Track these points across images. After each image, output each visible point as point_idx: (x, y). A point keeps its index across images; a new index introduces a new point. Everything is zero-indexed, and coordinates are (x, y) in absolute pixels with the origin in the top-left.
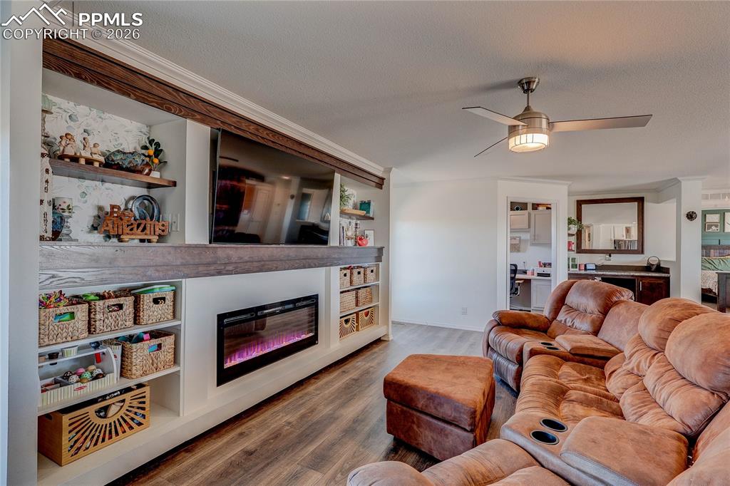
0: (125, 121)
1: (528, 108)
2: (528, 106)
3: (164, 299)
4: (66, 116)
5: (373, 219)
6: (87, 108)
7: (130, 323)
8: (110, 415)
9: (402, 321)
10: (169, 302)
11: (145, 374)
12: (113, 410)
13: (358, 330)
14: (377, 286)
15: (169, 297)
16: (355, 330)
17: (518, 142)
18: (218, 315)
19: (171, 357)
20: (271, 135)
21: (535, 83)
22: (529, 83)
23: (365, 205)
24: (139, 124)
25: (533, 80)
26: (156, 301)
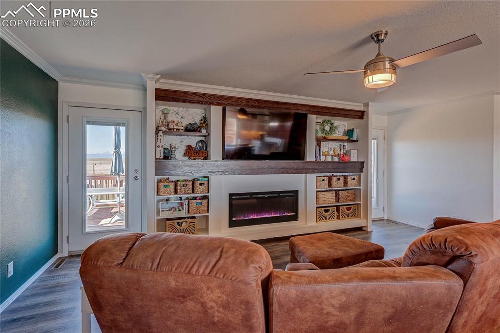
0: (196, 110)
1: (378, 55)
2: (379, 53)
3: (204, 184)
4: (175, 113)
5: (357, 141)
6: (182, 108)
7: (190, 191)
8: (182, 226)
9: (396, 221)
10: (206, 185)
11: (195, 213)
12: (184, 224)
13: (338, 218)
14: (360, 190)
15: (206, 183)
16: (335, 218)
17: (371, 81)
18: (229, 194)
19: (206, 209)
20: (257, 103)
21: (383, 35)
22: (378, 35)
23: (350, 133)
24: (201, 110)
25: (381, 33)
26: (201, 184)
